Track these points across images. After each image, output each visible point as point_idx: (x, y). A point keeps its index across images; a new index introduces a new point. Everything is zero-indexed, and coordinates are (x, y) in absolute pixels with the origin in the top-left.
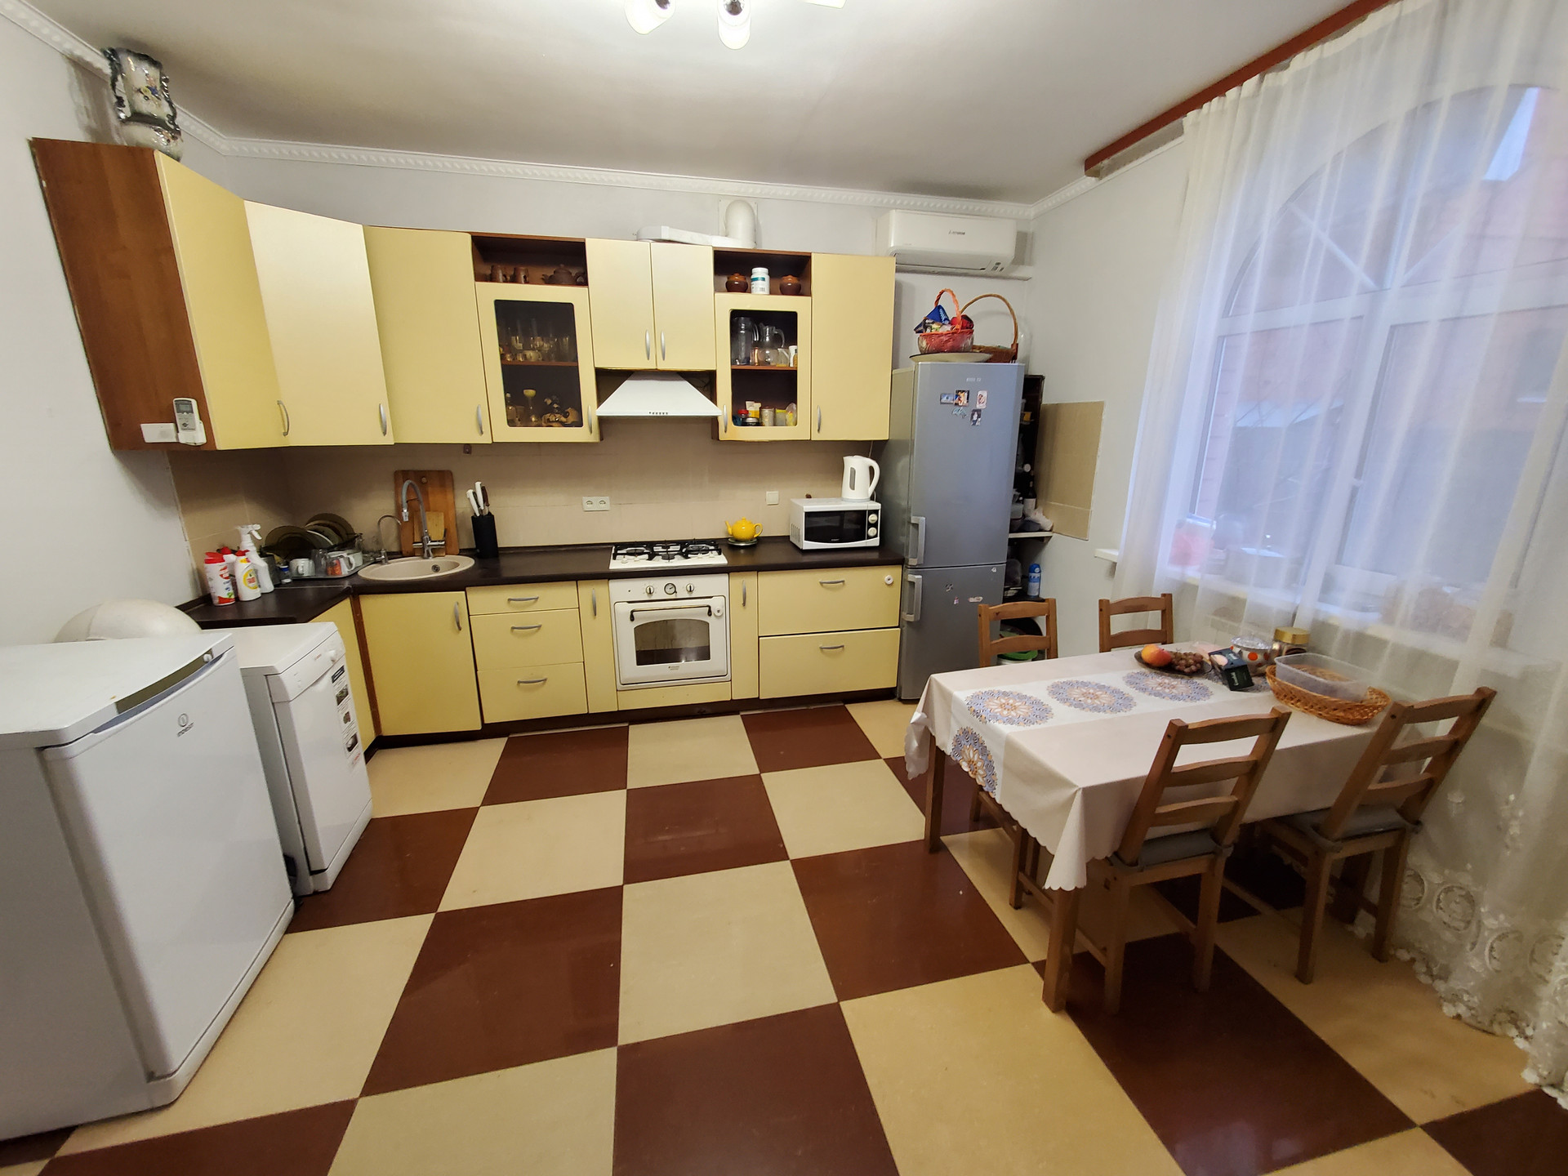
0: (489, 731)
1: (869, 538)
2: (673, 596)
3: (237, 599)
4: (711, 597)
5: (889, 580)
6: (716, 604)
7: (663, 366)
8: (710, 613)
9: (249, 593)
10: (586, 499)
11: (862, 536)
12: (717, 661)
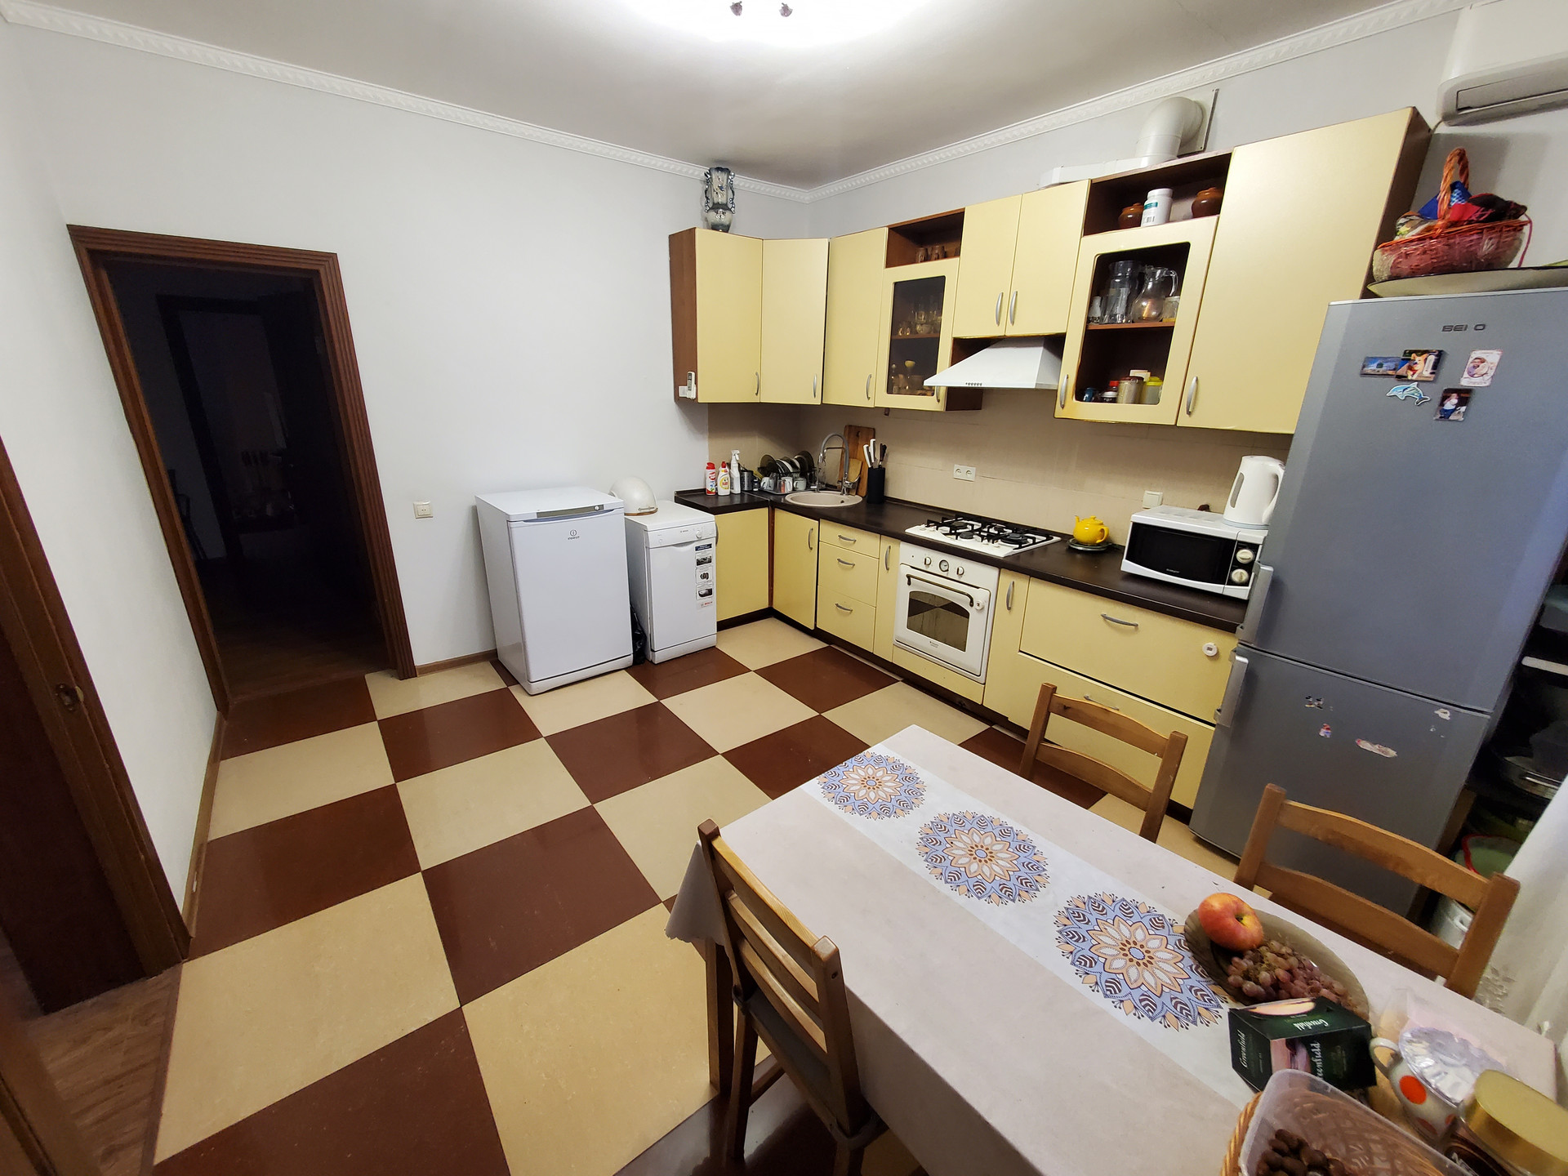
0: (817, 633)
1: (1231, 583)
2: (944, 574)
3: (717, 493)
4: (978, 588)
5: (1210, 649)
6: (980, 596)
7: (1012, 331)
8: (972, 604)
9: (723, 491)
10: (957, 466)
11: (1222, 578)
12: (971, 657)
